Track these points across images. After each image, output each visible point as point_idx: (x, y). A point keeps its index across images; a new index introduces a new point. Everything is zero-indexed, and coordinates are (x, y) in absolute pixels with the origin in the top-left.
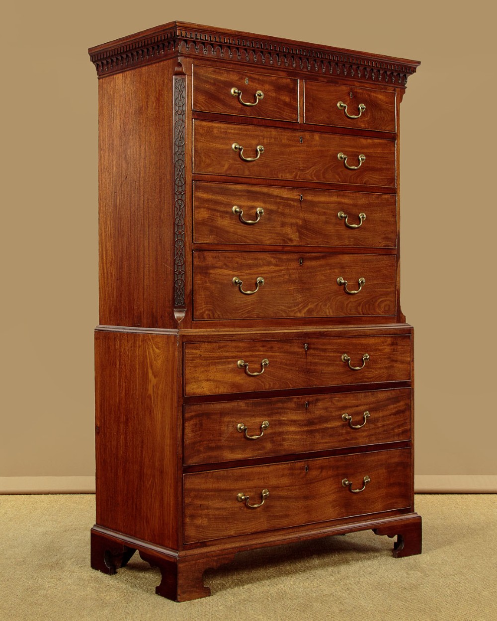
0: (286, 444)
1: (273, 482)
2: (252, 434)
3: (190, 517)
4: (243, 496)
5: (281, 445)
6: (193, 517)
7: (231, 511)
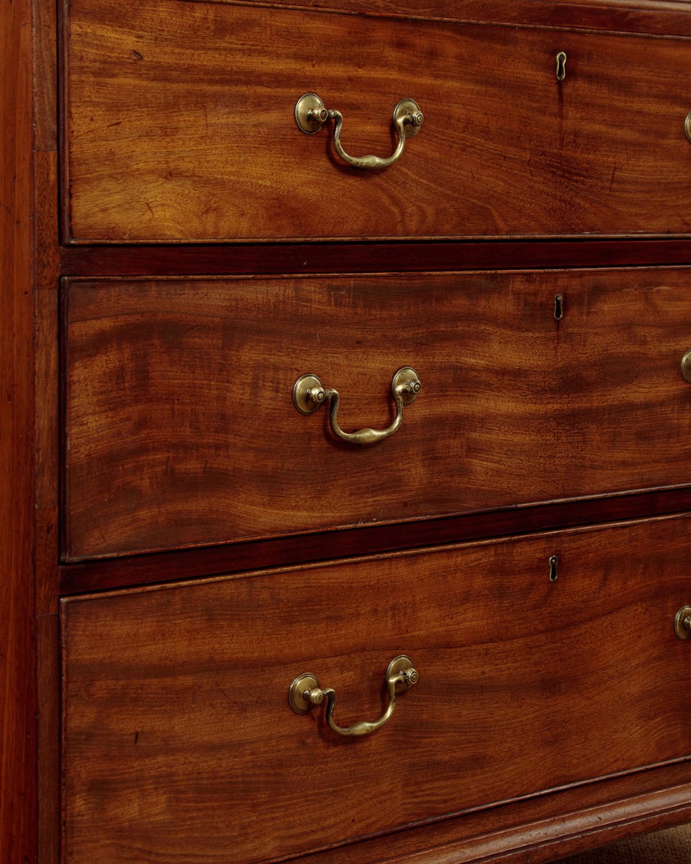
0: (479, 465)
1: (429, 623)
2: (360, 420)
3: (89, 790)
4: (313, 688)
5: (465, 471)
6: (102, 789)
7: (266, 752)
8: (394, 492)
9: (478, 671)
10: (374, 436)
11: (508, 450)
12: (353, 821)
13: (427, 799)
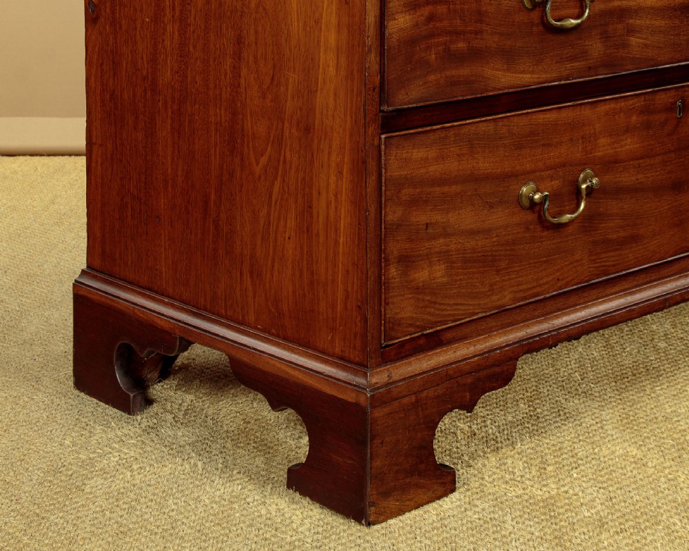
0: (634, 40)
1: (604, 148)
2: (563, 13)
3: (399, 262)
4: (535, 193)
5: (625, 45)
6: (407, 261)
7: (505, 235)
8: (583, 60)
9: (633, 178)
10: (573, 24)
11: (652, 31)
12: (558, 280)
13: (603, 264)
